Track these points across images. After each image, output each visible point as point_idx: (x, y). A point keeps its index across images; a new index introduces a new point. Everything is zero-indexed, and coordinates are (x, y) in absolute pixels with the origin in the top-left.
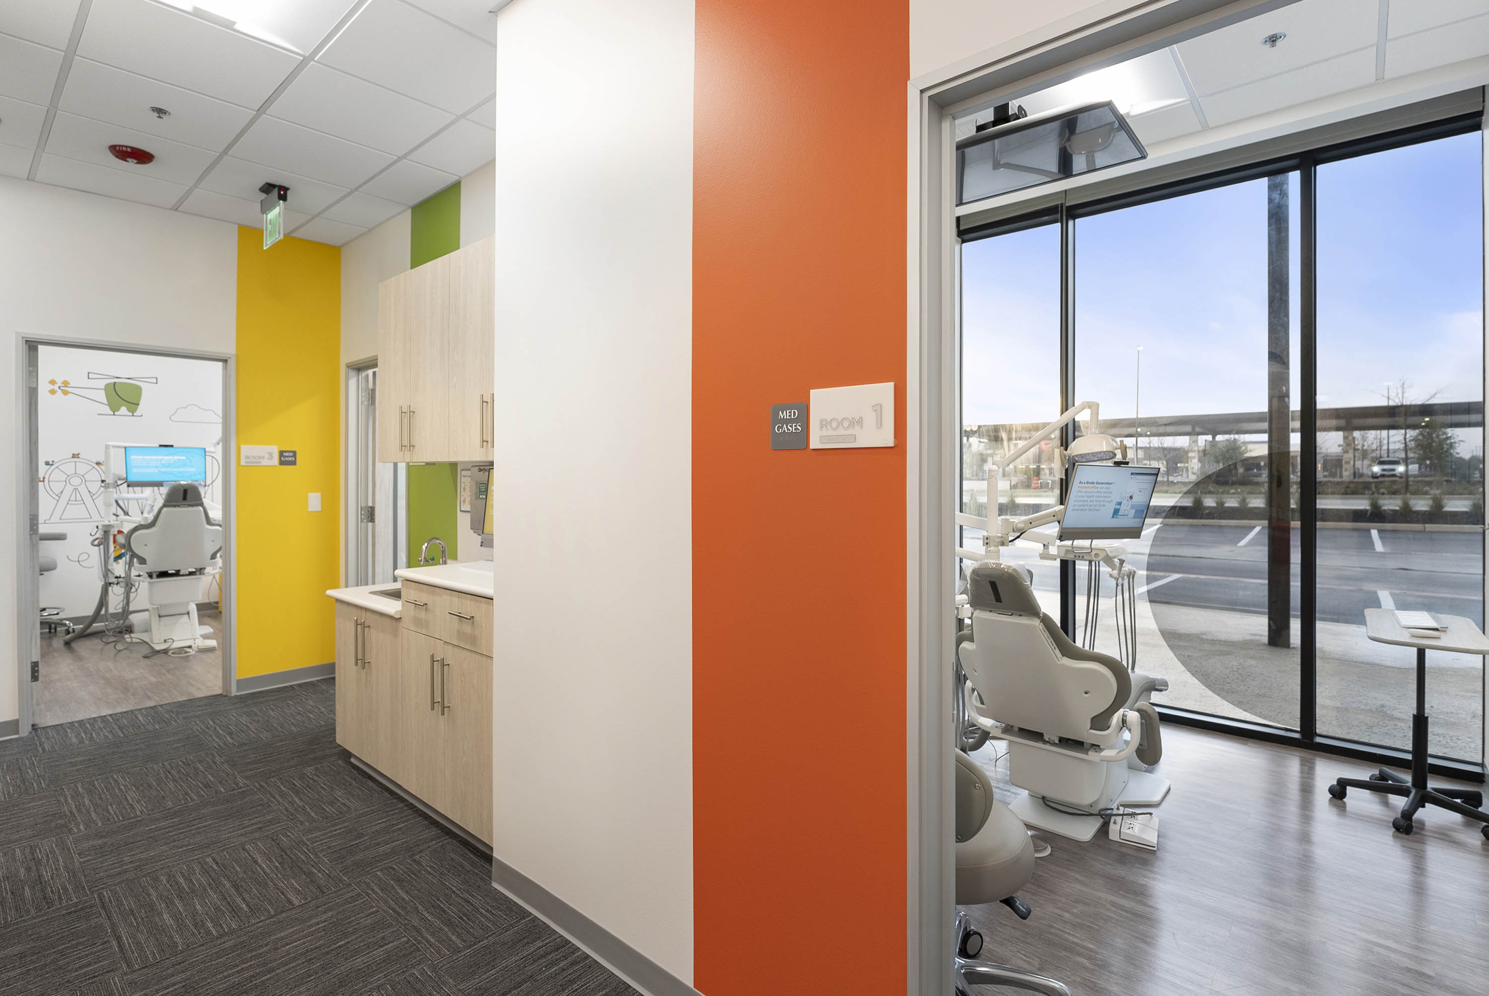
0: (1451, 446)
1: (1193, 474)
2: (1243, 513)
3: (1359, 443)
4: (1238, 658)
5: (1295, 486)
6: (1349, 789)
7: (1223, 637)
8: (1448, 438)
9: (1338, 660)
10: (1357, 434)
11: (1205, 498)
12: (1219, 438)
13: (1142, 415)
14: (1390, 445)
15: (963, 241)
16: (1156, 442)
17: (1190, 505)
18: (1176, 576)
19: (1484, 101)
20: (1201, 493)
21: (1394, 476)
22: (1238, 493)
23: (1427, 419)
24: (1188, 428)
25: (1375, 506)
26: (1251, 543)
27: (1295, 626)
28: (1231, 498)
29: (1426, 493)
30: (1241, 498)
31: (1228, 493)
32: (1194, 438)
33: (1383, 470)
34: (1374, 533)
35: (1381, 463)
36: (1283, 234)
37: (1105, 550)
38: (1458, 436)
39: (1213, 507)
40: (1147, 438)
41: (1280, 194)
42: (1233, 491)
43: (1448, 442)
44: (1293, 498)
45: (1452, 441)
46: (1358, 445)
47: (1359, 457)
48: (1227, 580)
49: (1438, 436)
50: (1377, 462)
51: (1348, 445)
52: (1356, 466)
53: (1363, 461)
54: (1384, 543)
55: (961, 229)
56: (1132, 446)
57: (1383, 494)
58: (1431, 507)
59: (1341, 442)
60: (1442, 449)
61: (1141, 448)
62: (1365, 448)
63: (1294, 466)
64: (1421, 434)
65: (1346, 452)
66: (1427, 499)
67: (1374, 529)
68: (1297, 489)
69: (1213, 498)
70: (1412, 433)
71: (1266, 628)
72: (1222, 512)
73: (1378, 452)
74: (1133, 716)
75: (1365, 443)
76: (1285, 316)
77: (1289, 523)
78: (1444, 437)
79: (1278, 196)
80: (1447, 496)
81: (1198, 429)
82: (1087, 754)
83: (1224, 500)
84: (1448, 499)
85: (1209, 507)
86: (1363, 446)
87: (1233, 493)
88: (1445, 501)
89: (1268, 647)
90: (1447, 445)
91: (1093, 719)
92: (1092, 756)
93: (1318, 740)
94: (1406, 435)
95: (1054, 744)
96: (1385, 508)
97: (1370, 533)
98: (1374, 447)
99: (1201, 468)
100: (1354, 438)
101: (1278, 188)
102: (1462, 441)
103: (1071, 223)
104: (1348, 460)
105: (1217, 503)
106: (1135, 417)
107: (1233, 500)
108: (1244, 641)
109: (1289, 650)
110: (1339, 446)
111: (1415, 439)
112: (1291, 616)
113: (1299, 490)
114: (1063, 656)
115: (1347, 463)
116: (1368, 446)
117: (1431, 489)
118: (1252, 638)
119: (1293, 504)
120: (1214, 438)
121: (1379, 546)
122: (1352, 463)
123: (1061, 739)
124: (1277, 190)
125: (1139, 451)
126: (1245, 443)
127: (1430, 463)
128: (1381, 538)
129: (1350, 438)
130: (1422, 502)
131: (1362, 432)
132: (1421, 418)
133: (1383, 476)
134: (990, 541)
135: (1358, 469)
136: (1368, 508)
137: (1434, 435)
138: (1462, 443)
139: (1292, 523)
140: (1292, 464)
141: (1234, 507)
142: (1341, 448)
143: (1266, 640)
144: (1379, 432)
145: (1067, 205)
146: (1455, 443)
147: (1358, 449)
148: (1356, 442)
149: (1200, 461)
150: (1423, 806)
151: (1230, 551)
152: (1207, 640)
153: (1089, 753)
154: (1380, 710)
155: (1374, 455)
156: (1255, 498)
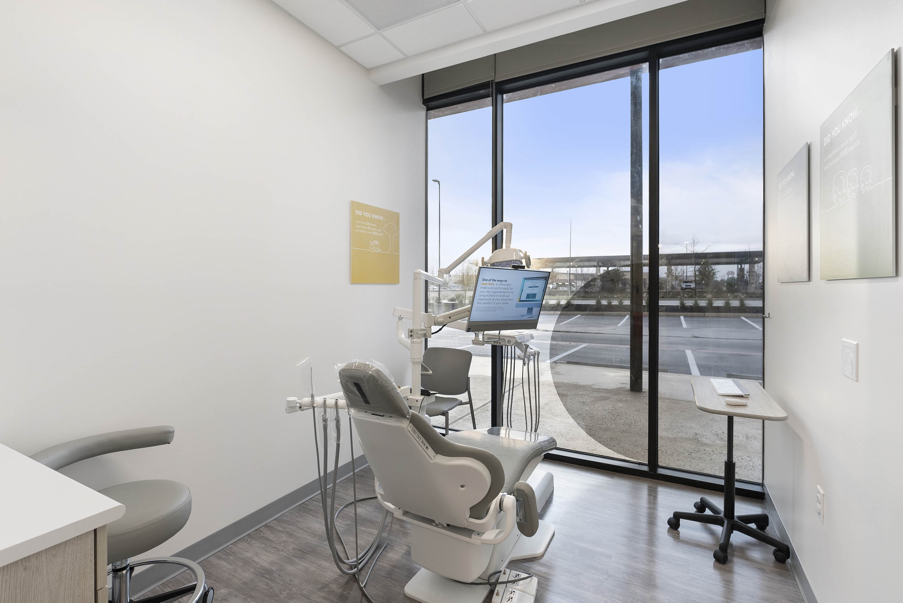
0: (714, 274)
1: (598, 287)
2: (620, 308)
3: (674, 271)
4: (612, 402)
5: (645, 294)
6: (682, 521)
7: (604, 387)
8: (713, 270)
9: (668, 399)
10: (673, 267)
11: (602, 300)
12: (610, 269)
13: (573, 256)
14: (688, 273)
15: (429, 109)
16: (579, 271)
17: (595, 304)
18: (584, 345)
19: (765, 12)
20: (600, 297)
21: (691, 288)
22: (618, 297)
23: (704, 260)
24: (595, 263)
25: (682, 304)
26: (624, 325)
27: (645, 376)
28: (615, 300)
29: (705, 297)
30: (620, 300)
31: (613, 297)
32: (598, 268)
33: (686, 286)
34: (682, 318)
35: (685, 282)
36: (638, 107)
37: (515, 337)
38: (717, 269)
39: (606, 305)
40: (575, 268)
41: (636, 79)
42: (616, 296)
43: (713, 272)
44: (644, 300)
45: (714, 271)
46: (673, 273)
47: (674, 280)
48: (611, 347)
49: (708, 269)
50: (682, 282)
51: (669, 273)
52: (673, 284)
53: (676, 281)
54: (686, 323)
55: (425, 98)
56: (567, 272)
57: (686, 297)
58: (707, 304)
59: (666, 271)
60: (710, 275)
61: (573, 274)
62: (677, 275)
63: (645, 283)
64: (701, 268)
65: (668, 276)
66: (705, 300)
67: (682, 315)
68: (647, 295)
69: (606, 300)
70: (698, 267)
71: (629, 379)
72: (610, 308)
73: (682, 277)
74: (510, 500)
75: (677, 272)
76: (639, 166)
77: (642, 313)
78: (711, 269)
79: (635, 80)
80: (714, 299)
81: (600, 264)
82: (471, 537)
83: (611, 301)
84: (715, 300)
85: (604, 305)
86: (676, 274)
87: (616, 298)
88: (713, 301)
89: (630, 393)
90: (712, 273)
91: (471, 509)
92: (475, 539)
93: (661, 471)
94: (695, 268)
95: (443, 527)
96: (686, 305)
97: (680, 318)
98: (680, 274)
99: (602, 284)
100: (672, 269)
101: (635, 75)
102: (719, 271)
103: (499, 97)
104: (669, 281)
105: (608, 303)
106: (569, 257)
107: (616, 301)
108: (617, 388)
109: (641, 393)
110: (665, 273)
111: (699, 271)
112: (643, 369)
113: (648, 296)
114: (437, 454)
115: (669, 282)
116: (678, 274)
117: (707, 295)
118: (622, 386)
119: (644, 303)
120: (608, 268)
121: (684, 325)
122: (671, 282)
123: (448, 525)
124: (634, 76)
125: (571, 275)
126: (623, 272)
127: (705, 283)
128: (685, 320)
129: (670, 270)
130: (704, 302)
131: (675, 266)
132: (701, 260)
133: (686, 289)
134: (414, 334)
135: (674, 285)
136: (679, 305)
137: (707, 268)
138: (718, 272)
139: (644, 313)
140: (644, 283)
141: (616, 305)
142: (666, 274)
143: (628, 387)
144: (682, 266)
145: (496, 81)
146: (716, 272)
147: (673, 275)
148: (673, 272)
149: (601, 281)
150: (733, 533)
151: (614, 329)
152: (596, 389)
153: (473, 536)
154: (694, 437)
155: (680, 278)
156: (626, 300)
